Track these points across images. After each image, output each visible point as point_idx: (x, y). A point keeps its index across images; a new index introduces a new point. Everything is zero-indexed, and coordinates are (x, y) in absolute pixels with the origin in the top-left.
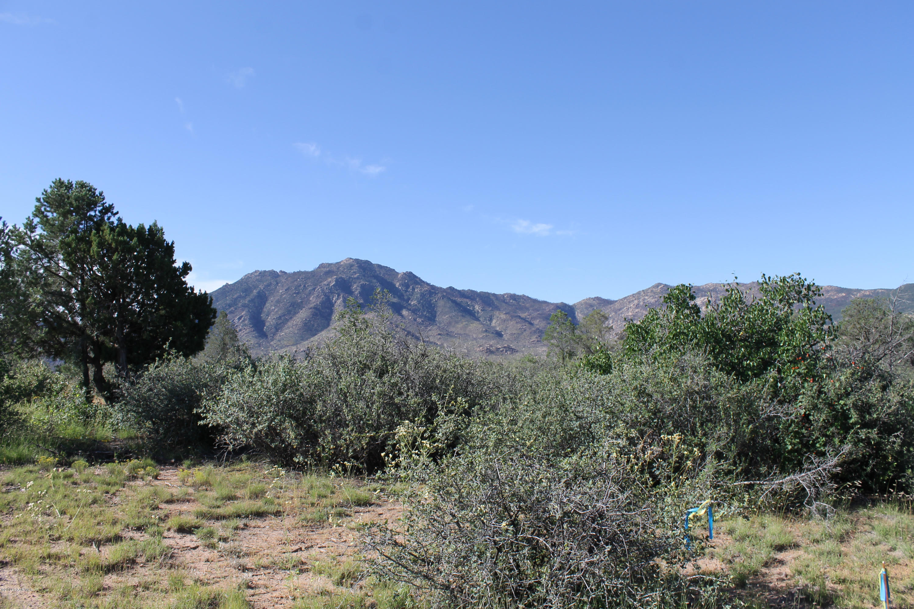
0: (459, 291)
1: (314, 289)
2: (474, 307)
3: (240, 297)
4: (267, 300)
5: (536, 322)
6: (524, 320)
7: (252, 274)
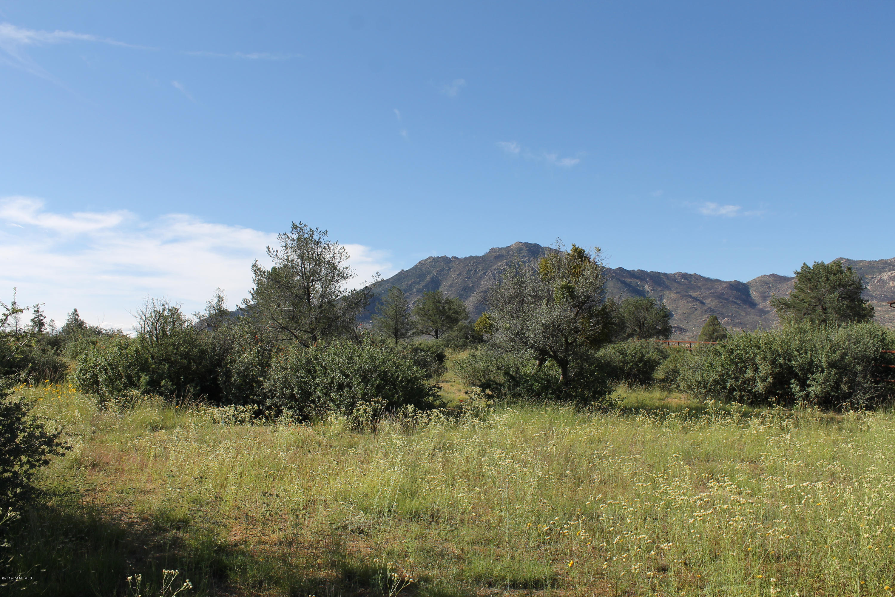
0: (629, 272)
1: (485, 273)
2: (643, 286)
3: (415, 282)
4: (440, 285)
5: (708, 301)
6: (696, 299)
7: (426, 260)
